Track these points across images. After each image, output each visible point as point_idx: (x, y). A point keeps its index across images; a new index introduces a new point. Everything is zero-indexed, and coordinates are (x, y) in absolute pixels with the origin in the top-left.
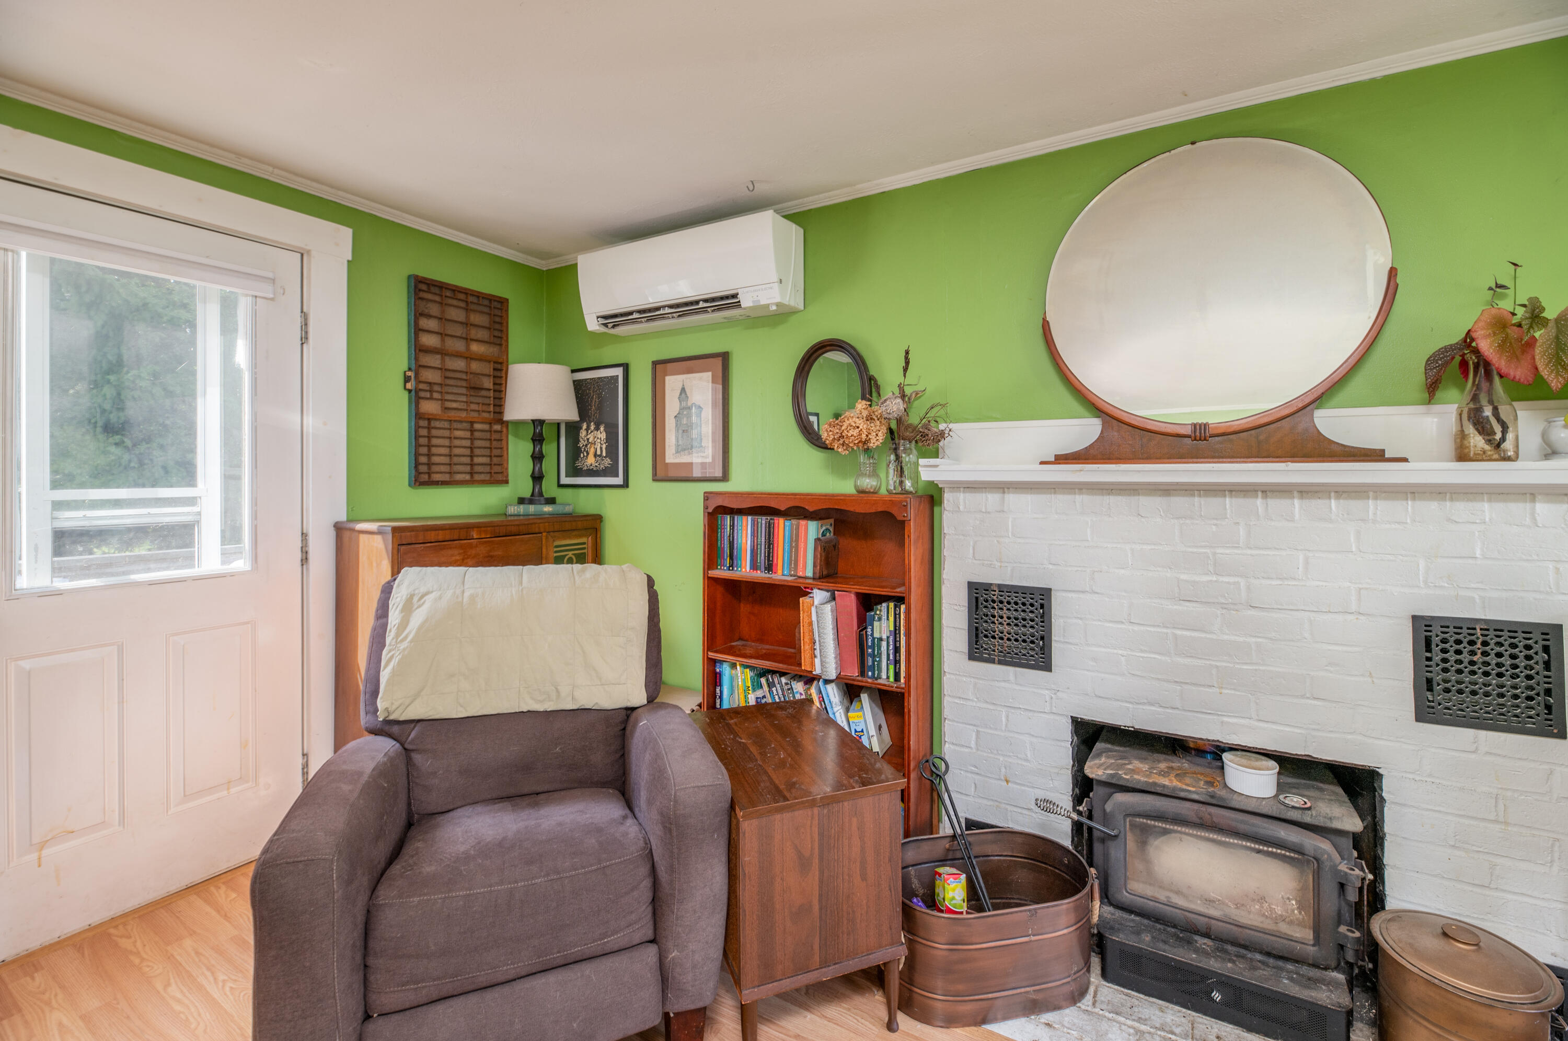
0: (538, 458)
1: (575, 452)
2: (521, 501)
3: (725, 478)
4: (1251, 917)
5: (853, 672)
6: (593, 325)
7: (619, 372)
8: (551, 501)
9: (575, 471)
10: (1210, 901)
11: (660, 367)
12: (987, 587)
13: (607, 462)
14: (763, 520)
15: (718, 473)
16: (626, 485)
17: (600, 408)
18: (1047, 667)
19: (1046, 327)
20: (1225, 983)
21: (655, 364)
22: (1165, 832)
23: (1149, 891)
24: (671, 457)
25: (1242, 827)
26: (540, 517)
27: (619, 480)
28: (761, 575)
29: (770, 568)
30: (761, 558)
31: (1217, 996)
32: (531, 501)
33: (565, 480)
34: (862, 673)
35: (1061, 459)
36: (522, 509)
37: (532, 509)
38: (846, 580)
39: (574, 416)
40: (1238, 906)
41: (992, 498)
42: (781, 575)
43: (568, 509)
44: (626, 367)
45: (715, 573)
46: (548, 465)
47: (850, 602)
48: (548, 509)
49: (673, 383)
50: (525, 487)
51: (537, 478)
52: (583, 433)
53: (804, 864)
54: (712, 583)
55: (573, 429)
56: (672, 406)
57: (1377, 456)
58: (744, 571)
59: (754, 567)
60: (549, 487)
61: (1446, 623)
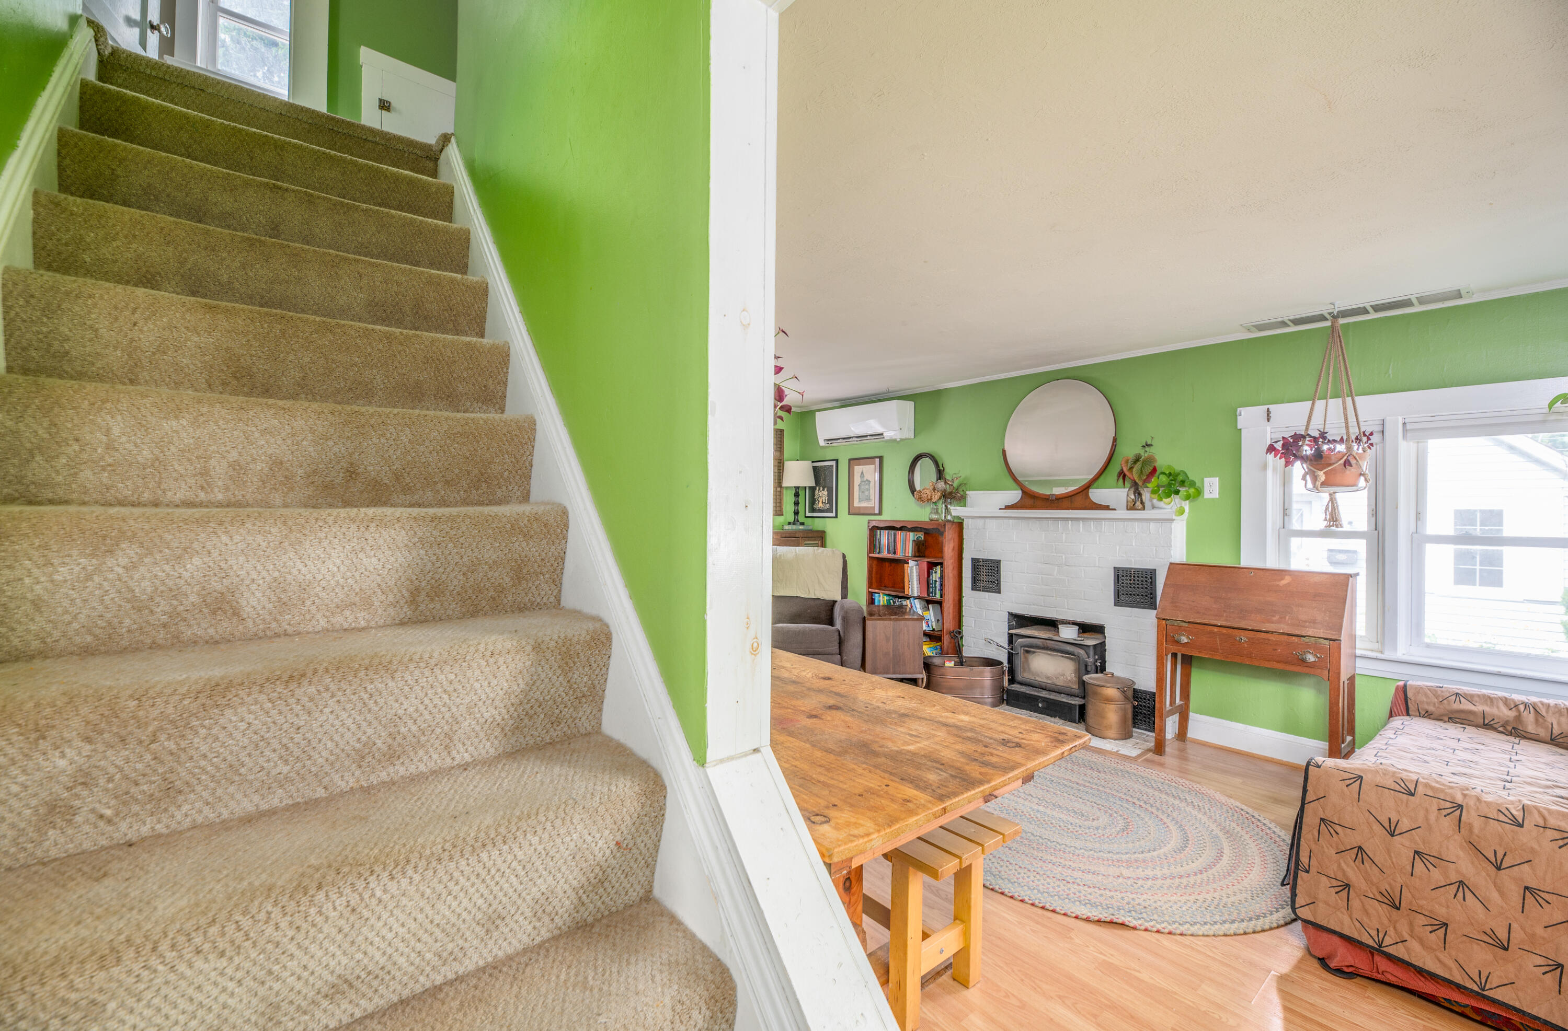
0: (797, 503)
1: (813, 501)
2: (789, 524)
3: (880, 513)
4: (1060, 682)
5: (925, 595)
6: (822, 443)
7: (834, 463)
8: (802, 524)
9: (813, 510)
10: (1048, 678)
11: (853, 461)
12: (978, 560)
13: (828, 506)
14: (892, 532)
15: (877, 511)
16: (836, 517)
17: (825, 480)
18: (999, 592)
19: (1004, 451)
20: (1045, 700)
21: (850, 460)
22: (1034, 652)
23: (1030, 676)
24: (856, 504)
25: (1057, 647)
26: (799, 531)
27: (833, 515)
28: (891, 556)
29: (895, 553)
30: (891, 549)
31: (1040, 705)
32: (794, 524)
33: (808, 514)
34: (928, 595)
35: (1007, 507)
36: (790, 527)
37: (794, 527)
38: (924, 556)
39: (814, 485)
40: (1057, 678)
41: (981, 522)
42: (899, 555)
43: (810, 528)
44: (837, 461)
45: (871, 555)
46: (801, 508)
47: (925, 566)
48: (801, 527)
49: (858, 469)
50: (791, 518)
51: (796, 513)
52: (817, 492)
53: (887, 639)
54: (871, 559)
55: (812, 489)
56: (857, 480)
57: (1107, 508)
58: (885, 554)
59: (888, 552)
60: (801, 518)
61: (1124, 569)
